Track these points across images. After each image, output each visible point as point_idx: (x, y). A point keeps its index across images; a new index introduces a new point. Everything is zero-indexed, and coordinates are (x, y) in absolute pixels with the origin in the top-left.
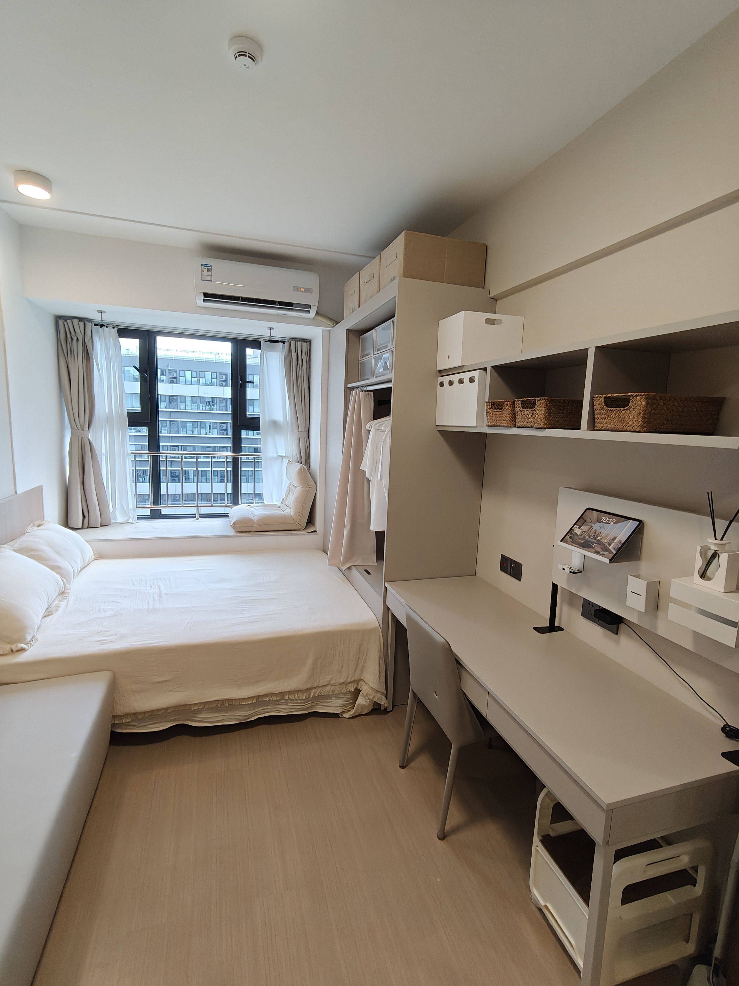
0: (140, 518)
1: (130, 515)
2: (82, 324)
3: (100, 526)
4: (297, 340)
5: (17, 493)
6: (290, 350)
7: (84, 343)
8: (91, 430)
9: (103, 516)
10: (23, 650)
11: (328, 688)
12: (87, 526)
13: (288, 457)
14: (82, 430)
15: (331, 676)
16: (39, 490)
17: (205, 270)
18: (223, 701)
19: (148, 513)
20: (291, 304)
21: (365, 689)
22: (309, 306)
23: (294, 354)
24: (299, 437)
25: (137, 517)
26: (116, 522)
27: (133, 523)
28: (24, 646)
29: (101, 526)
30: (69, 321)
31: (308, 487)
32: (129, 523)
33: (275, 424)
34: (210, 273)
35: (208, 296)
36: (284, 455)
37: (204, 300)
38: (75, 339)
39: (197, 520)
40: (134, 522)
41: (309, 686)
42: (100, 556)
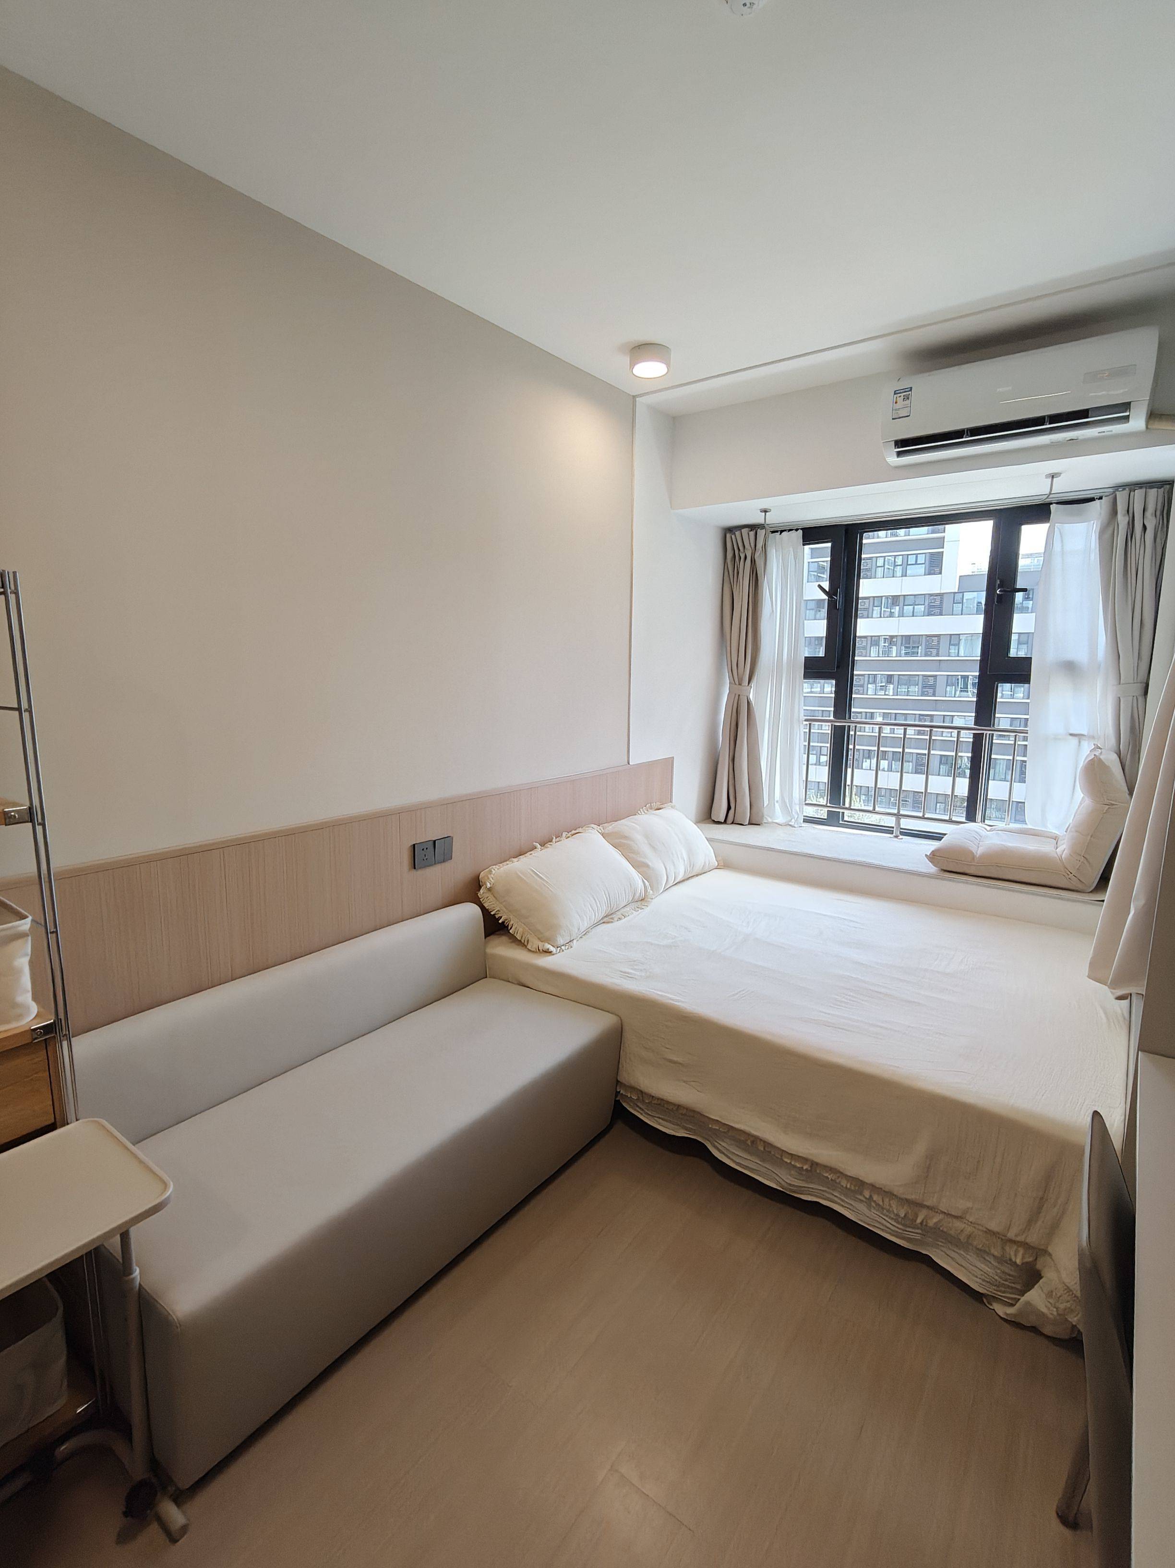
0: (808, 820)
1: (793, 813)
2: (752, 534)
3: (747, 823)
4: (1133, 486)
5: (629, 764)
6: (1114, 512)
7: (753, 561)
8: (753, 684)
9: (754, 810)
10: (548, 952)
11: (959, 1225)
12: (731, 822)
13: (1093, 737)
14: (740, 684)
15: (969, 1205)
16: (668, 764)
17: (900, 400)
18: (755, 1140)
19: (823, 813)
20: (1084, 413)
21: (1050, 1276)
22: (1126, 406)
23: (1122, 520)
24: (1119, 696)
25: (804, 819)
26: (774, 821)
27: (794, 827)
28: (552, 949)
29: (750, 824)
30: (738, 533)
31: (1107, 802)
32: (790, 825)
33: (1070, 668)
34: (908, 402)
35: (905, 445)
36: (1085, 733)
37: (899, 454)
38: (743, 556)
39: (896, 839)
40: (796, 826)
41: (913, 1197)
42: (725, 864)
